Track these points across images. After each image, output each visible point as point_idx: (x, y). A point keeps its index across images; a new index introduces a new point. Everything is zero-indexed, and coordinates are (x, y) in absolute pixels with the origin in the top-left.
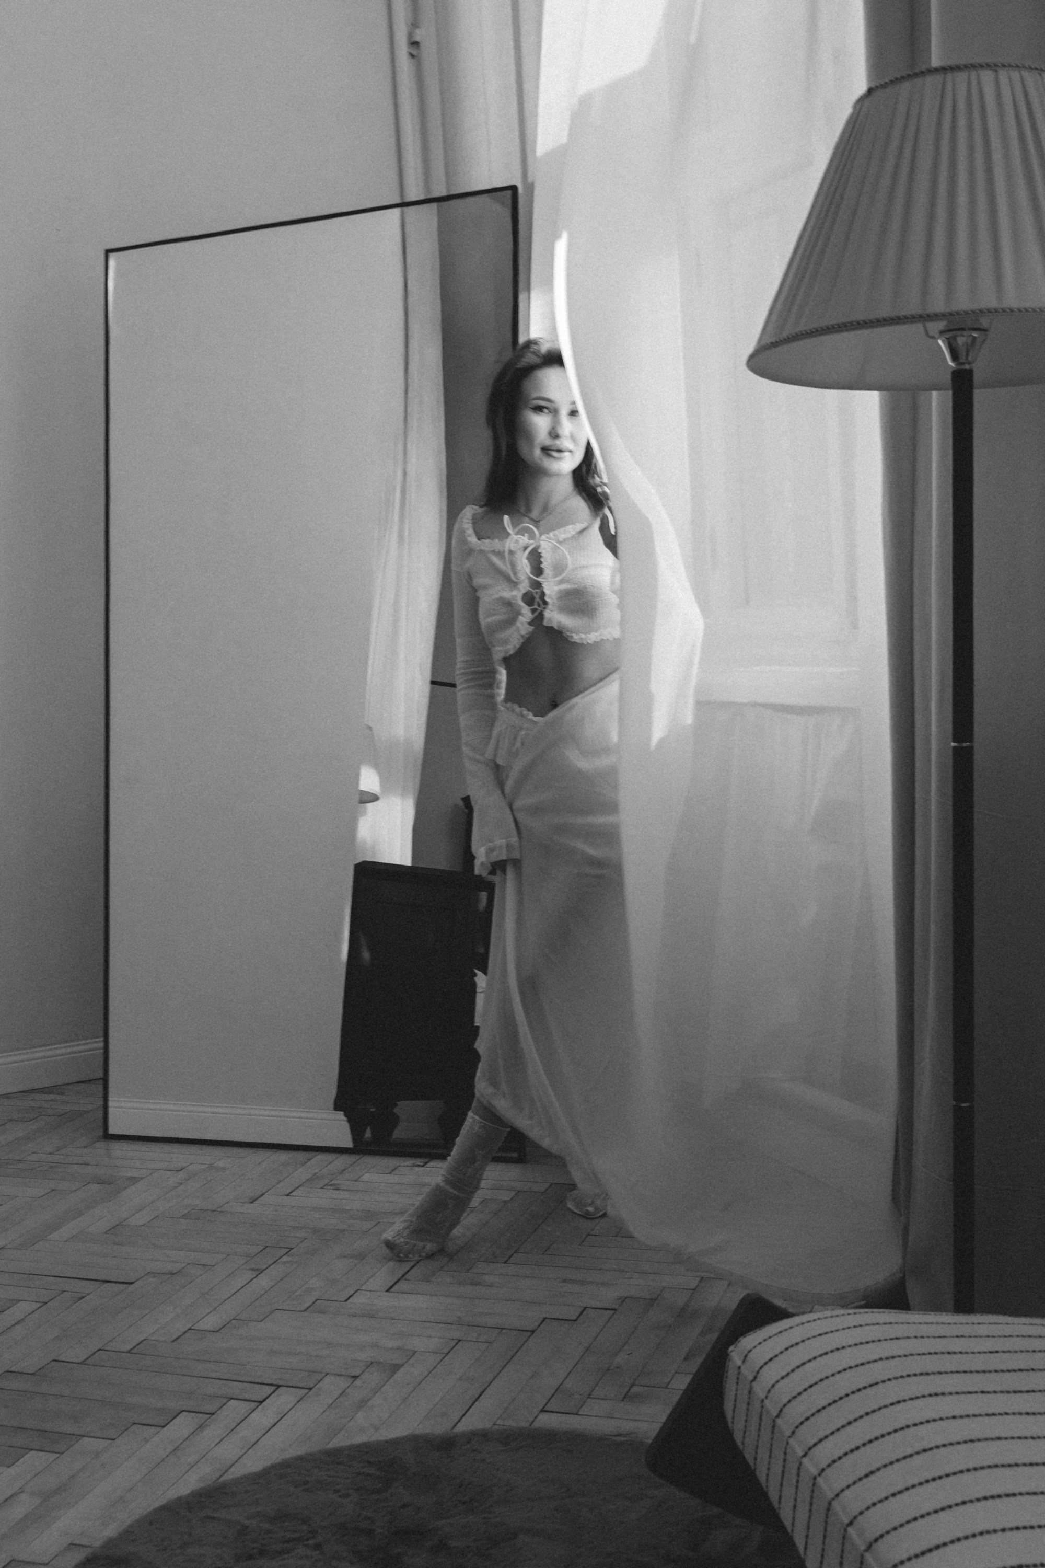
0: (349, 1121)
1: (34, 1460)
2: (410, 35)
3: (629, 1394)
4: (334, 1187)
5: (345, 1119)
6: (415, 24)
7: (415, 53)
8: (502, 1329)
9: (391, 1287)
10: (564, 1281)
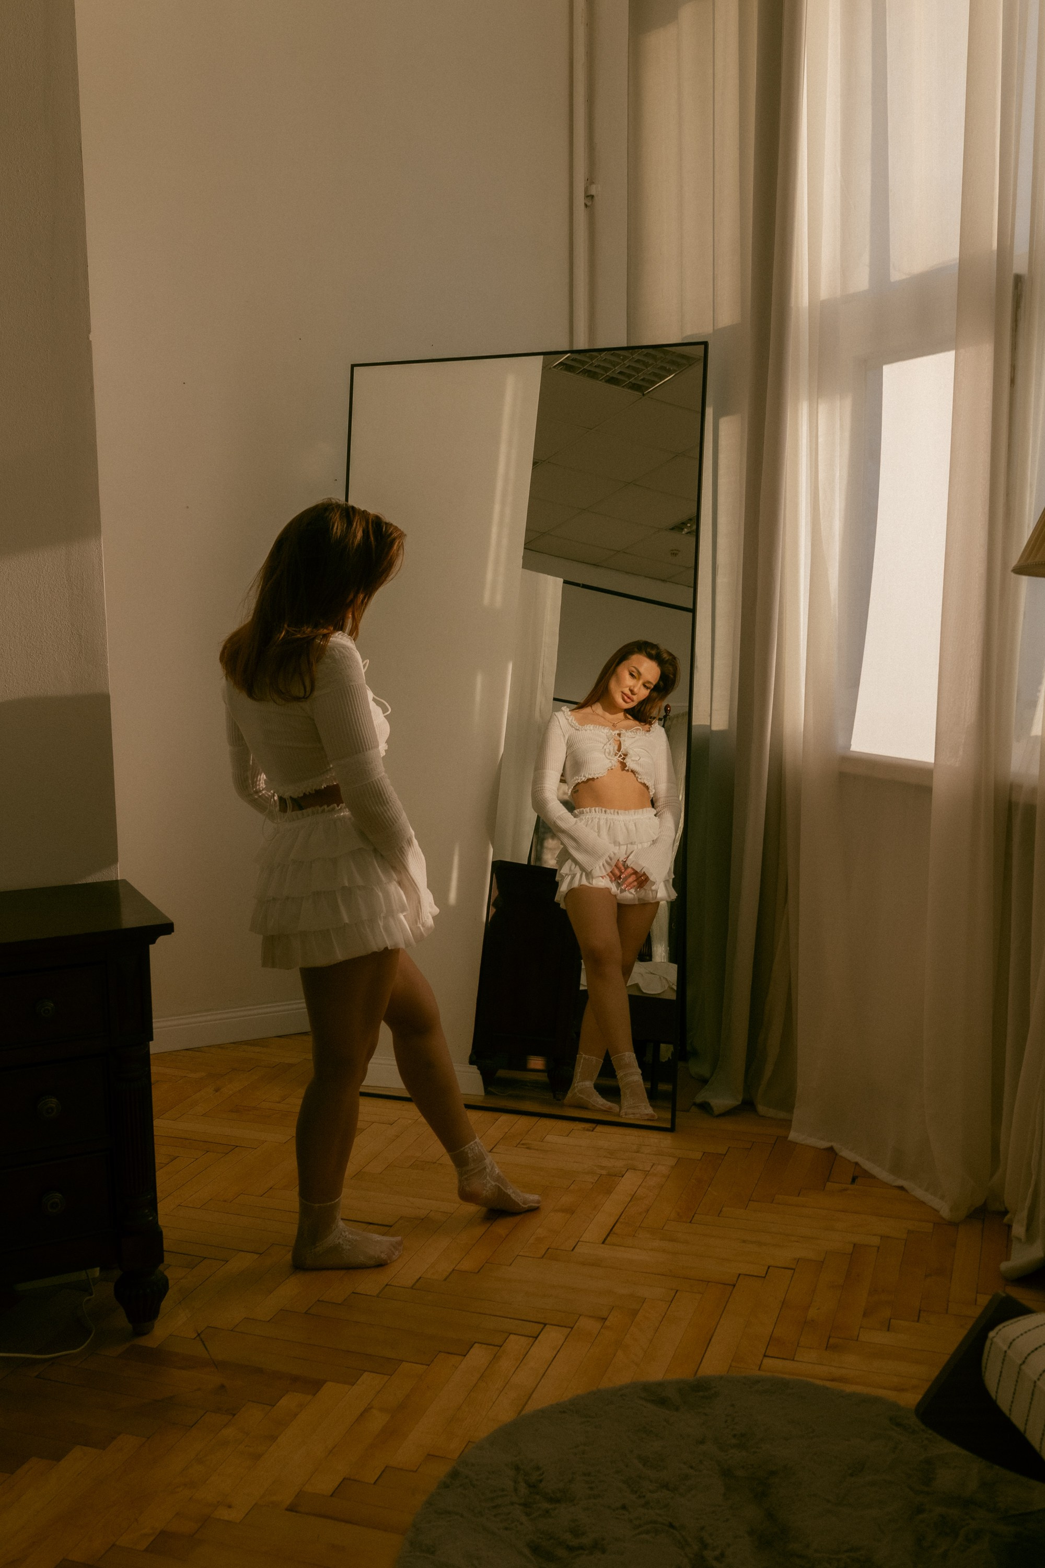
0: (481, 1074)
1: (369, 1382)
2: (586, 190)
3: (828, 1346)
4: (525, 1146)
5: (479, 1072)
6: (590, 181)
7: (589, 204)
8: (709, 1282)
9: (605, 1240)
10: (744, 1241)
